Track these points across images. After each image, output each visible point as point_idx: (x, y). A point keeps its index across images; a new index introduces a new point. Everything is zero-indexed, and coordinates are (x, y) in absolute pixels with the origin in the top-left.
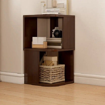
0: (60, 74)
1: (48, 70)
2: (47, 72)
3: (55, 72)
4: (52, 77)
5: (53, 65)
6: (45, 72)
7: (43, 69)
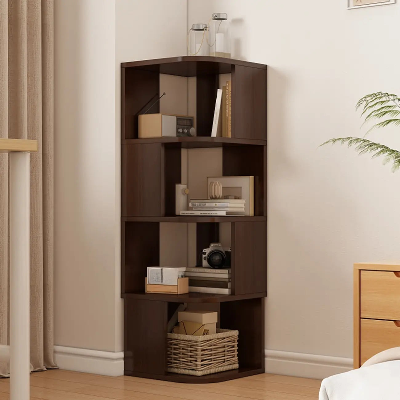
0: (226, 353)
1: (191, 345)
3: (211, 349)
4: (202, 361)
5: (206, 333)
6: (183, 349)
7: (176, 343)
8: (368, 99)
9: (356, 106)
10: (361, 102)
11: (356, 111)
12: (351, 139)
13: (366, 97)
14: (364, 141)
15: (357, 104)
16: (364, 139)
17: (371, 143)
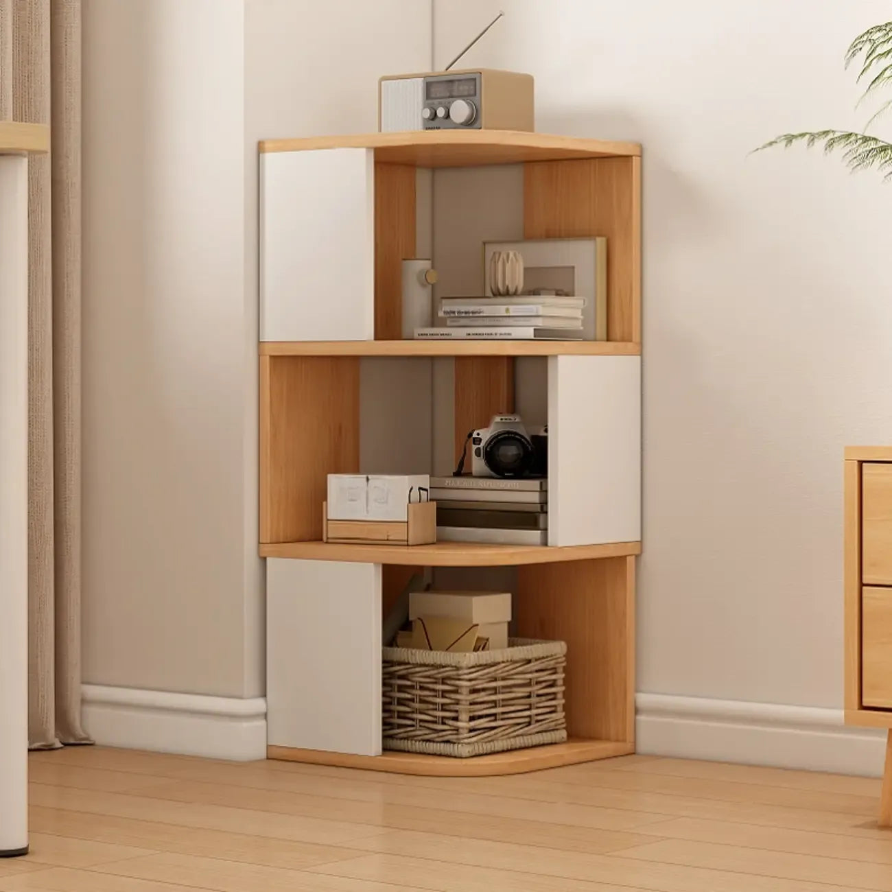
0: (534, 700)
1: (443, 678)
2: (440, 687)
3: (495, 688)
4: (472, 719)
5: (482, 644)
6: (422, 688)
7: (405, 672)
8: (874, 37)
9: (847, 55)
10: (859, 46)
11: (846, 69)
12: (831, 136)
13: (871, 33)
14: (866, 139)
15: (849, 51)
16: (866, 134)
17: (883, 144)
